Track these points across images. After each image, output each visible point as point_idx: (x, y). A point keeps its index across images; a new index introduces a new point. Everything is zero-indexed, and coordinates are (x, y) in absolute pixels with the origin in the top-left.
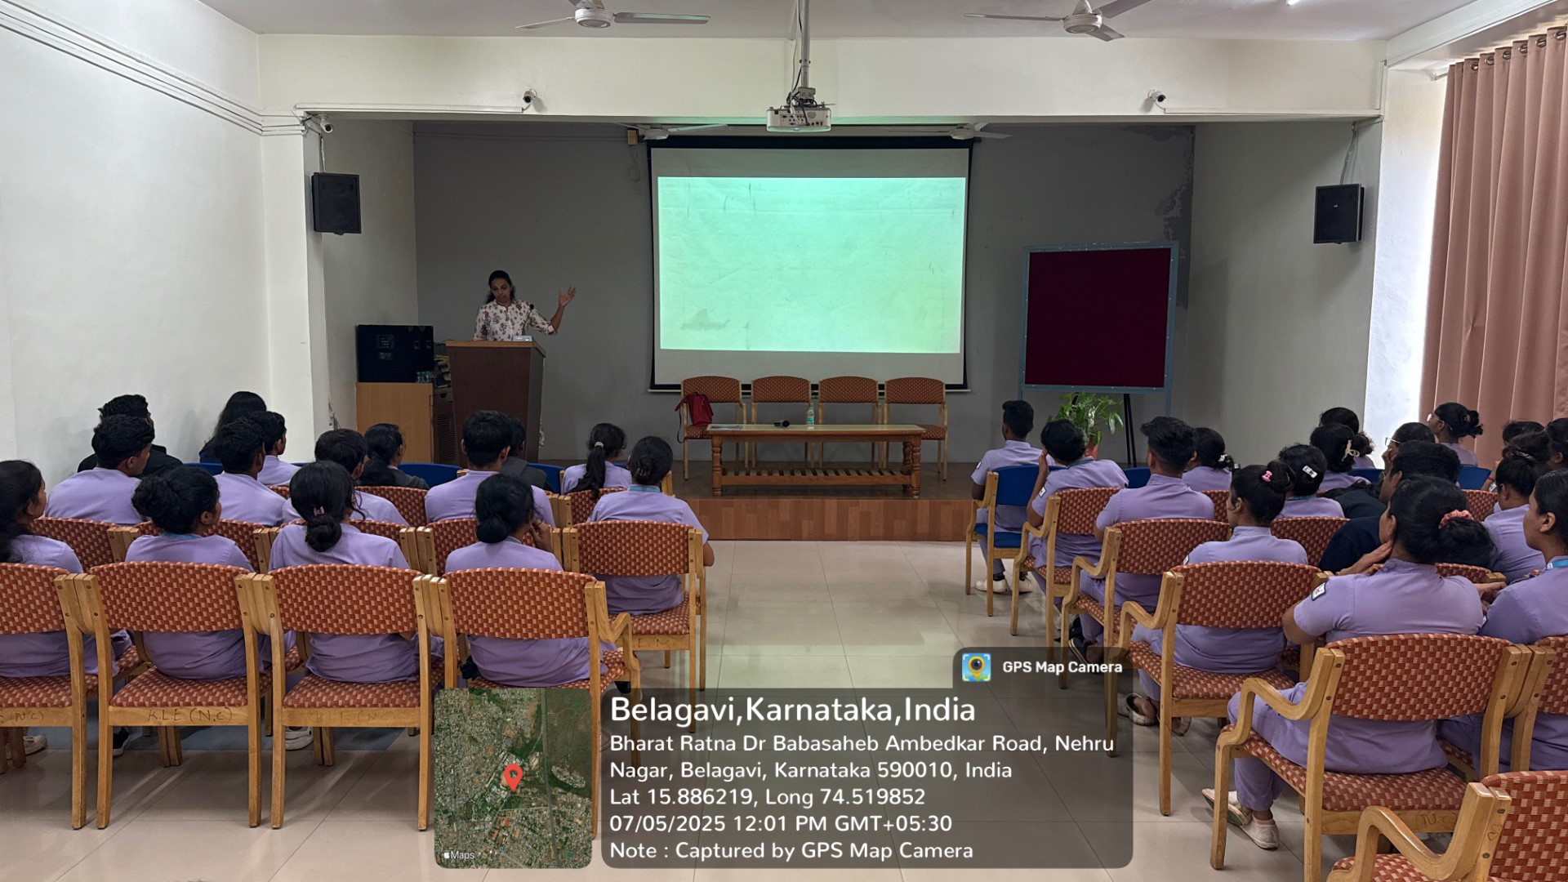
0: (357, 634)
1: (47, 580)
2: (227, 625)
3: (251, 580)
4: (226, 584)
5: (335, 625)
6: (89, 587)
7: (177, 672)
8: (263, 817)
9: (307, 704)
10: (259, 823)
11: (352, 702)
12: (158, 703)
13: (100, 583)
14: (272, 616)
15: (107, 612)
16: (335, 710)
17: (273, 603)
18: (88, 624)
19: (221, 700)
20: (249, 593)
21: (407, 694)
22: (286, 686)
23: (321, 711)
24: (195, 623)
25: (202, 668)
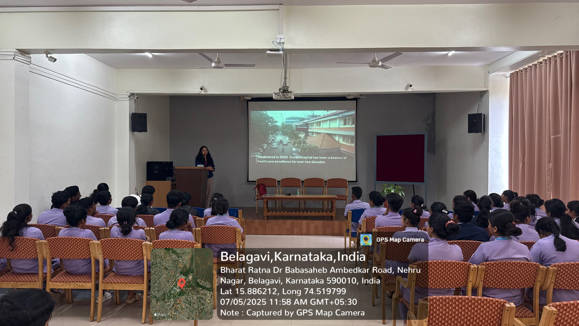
0: (125, 260)
1: (33, 242)
2: (86, 257)
3: (94, 243)
4: (86, 244)
5: (119, 257)
6: (46, 244)
7: (71, 272)
8: (95, 319)
9: (109, 282)
10: (93, 321)
11: (123, 282)
12: (65, 281)
13: (49, 243)
14: (100, 254)
15: (51, 252)
16: (118, 284)
17: (100, 250)
18: (45, 256)
19: (84, 280)
20: (93, 247)
21: (140, 280)
22: (104, 276)
23: (113, 284)
24: (77, 256)
25: (78, 271)
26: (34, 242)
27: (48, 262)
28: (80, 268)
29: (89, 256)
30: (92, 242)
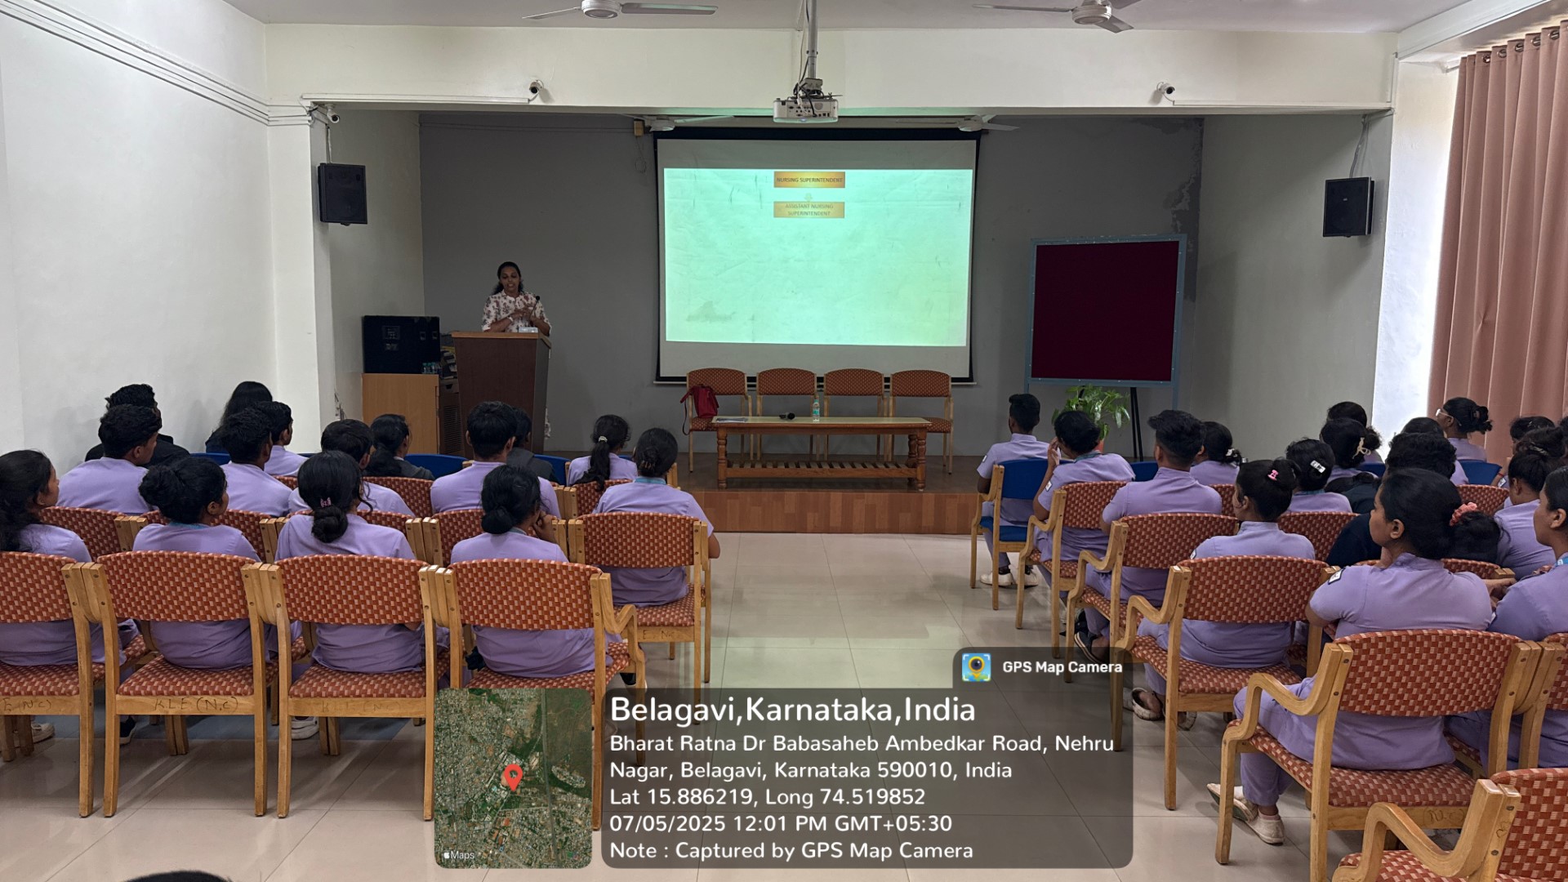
0: (363, 624)
4: (232, 573)
5: (341, 615)
6: (96, 576)
7: (183, 662)
8: (269, 806)
9: (312, 694)
10: (265, 812)
11: (357, 692)
12: (165, 692)
13: (107, 572)
14: (279, 606)
15: (114, 601)
16: (341, 700)
17: (279, 594)
18: (96, 613)
19: (228, 689)
20: (255, 582)
21: (413, 684)
22: (293, 676)
23: (327, 700)
24: (201, 613)
25: (209, 658)
26: (55, 569)
27: (108, 633)
28: (210, 651)
29: (243, 611)
30: (250, 566)
